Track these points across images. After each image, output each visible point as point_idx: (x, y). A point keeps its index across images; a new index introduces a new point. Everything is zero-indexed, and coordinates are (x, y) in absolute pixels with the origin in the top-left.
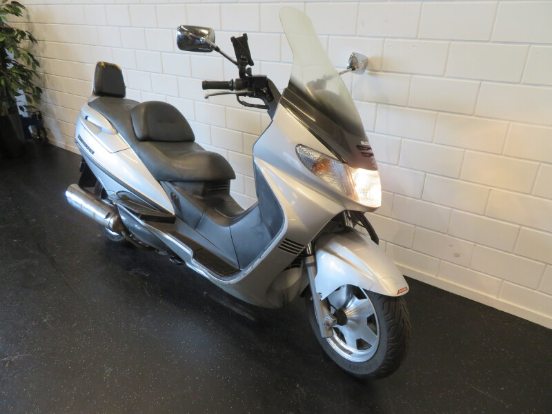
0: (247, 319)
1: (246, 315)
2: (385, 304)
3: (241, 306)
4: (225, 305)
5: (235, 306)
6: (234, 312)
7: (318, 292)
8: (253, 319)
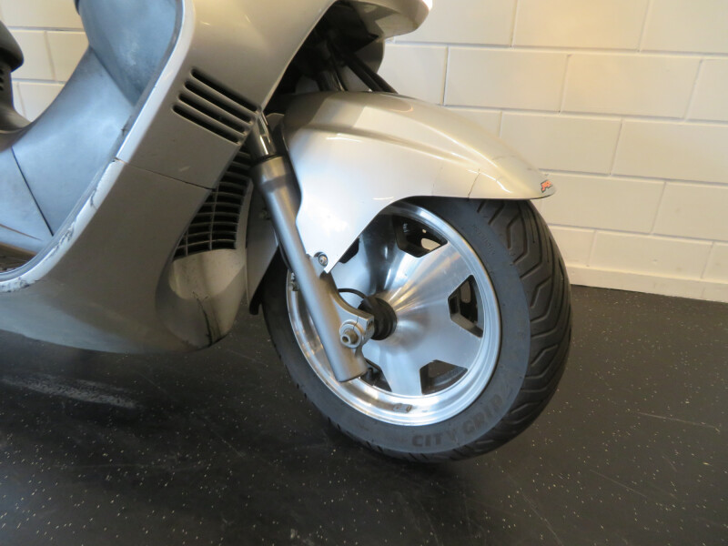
0: (115, 408)
1: (112, 400)
2: (512, 228)
3: (92, 384)
4: (47, 390)
5: (77, 387)
6: (75, 401)
7: (311, 252)
8: (130, 405)
